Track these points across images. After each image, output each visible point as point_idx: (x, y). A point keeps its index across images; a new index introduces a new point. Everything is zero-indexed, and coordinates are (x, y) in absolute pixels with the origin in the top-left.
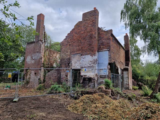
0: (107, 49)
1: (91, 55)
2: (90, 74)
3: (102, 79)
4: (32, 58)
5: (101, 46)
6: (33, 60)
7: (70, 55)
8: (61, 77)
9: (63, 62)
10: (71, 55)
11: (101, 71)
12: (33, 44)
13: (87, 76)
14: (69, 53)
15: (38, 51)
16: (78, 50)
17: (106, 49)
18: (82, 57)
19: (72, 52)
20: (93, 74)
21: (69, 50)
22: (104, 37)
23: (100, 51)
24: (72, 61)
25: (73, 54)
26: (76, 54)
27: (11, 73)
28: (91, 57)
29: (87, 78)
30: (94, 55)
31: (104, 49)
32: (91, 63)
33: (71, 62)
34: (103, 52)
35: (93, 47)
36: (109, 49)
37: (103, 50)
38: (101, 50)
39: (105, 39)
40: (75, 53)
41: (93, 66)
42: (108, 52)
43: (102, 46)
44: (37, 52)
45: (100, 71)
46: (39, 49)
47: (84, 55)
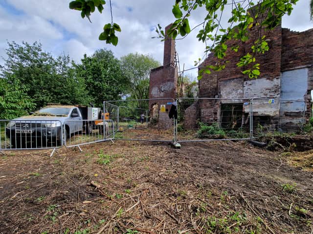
0: (306, 64)
1: (268, 79)
2: (266, 110)
3: (291, 118)
4: (159, 89)
5: (290, 61)
6: (163, 92)
7: (217, 82)
8: (202, 116)
9: (205, 94)
10: (219, 83)
11: (289, 104)
12: (161, 71)
13: (260, 114)
14: (215, 80)
15: (169, 78)
16: (234, 73)
17: (303, 65)
18: (246, 83)
19: (222, 78)
20: (273, 110)
21: (216, 75)
22: (296, 44)
23: (286, 71)
24: (222, 92)
25: (223, 81)
26: (229, 80)
27: (164, 106)
28: (268, 81)
29: (258, 117)
30: (277, 77)
31: (298, 65)
32: (269, 91)
33: (220, 93)
34: (295, 71)
35: (273, 64)
36: (310, 65)
37: (296, 68)
38: (291, 69)
39: (299, 48)
40: (228, 78)
41: (275, 96)
42: (307, 70)
43: (292, 60)
44: (169, 81)
45: (286, 105)
46: (170, 76)
47: (250, 80)
